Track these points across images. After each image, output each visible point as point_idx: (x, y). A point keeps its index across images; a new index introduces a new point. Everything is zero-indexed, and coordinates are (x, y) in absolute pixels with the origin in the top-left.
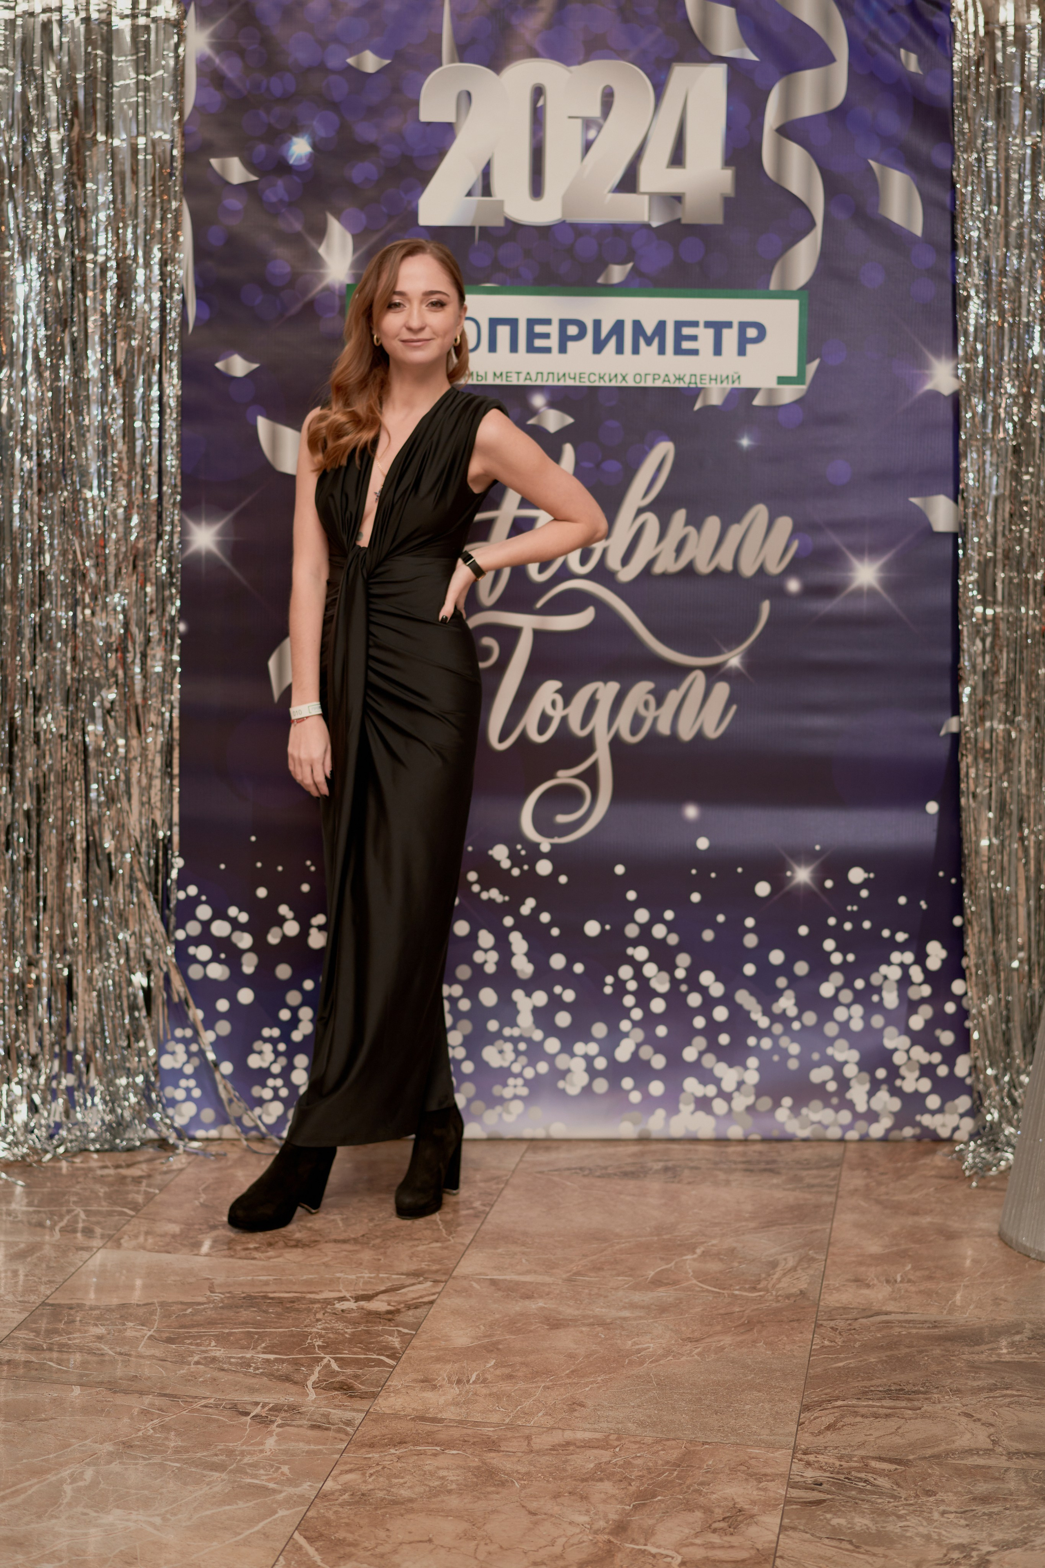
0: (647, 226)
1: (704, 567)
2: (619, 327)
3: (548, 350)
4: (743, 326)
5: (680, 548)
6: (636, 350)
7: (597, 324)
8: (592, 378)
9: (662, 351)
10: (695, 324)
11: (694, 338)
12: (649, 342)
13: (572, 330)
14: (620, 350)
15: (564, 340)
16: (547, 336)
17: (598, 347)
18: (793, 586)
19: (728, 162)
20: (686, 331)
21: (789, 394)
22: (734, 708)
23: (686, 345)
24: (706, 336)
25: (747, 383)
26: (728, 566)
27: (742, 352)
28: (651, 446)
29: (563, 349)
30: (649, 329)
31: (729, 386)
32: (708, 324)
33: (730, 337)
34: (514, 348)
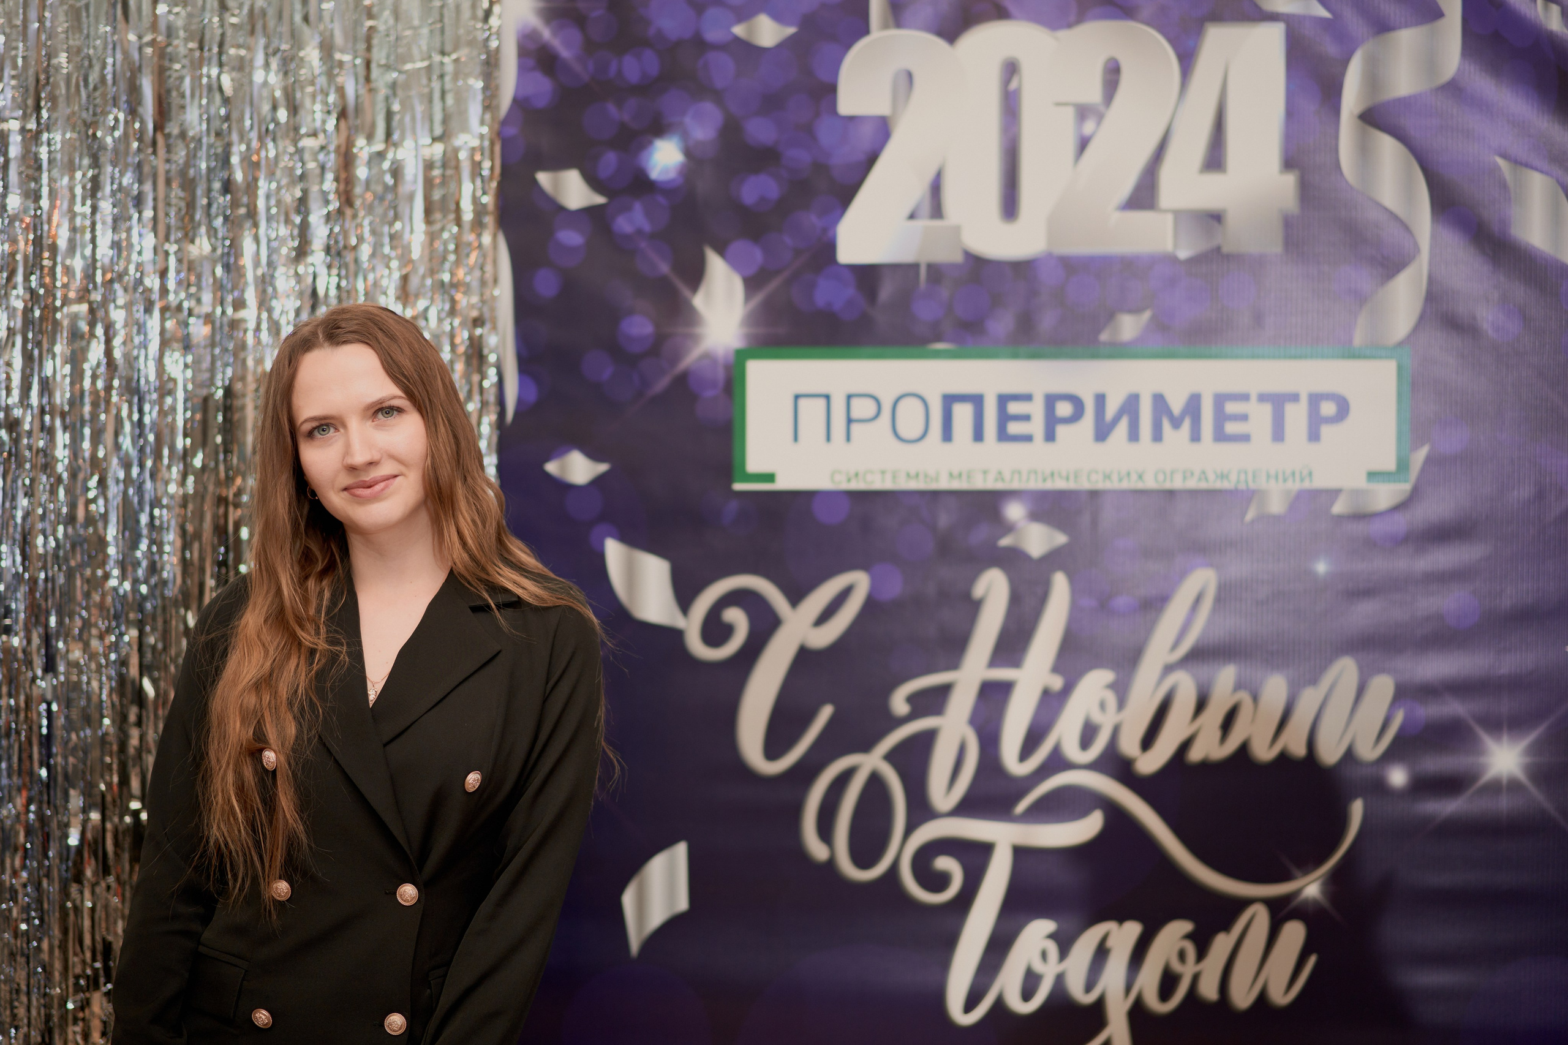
0: (1171, 260)
1: (1263, 752)
2: (1131, 406)
3: (1028, 438)
4: (1315, 400)
5: (1228, 723)
6: (1157, 436)
7: (1100, 400)
8: (1094, 477)
9: (1196, 437)
10: (1245, 397)
11: (1244, 418)
12: (1176, 423)
13: (1064, 409)
14: (1134, 435)
15: (1052, 423)
16: (1026, 418)
17: (1102, 433)
18: (1398, 777)
19: (1289, 163)
20: (1231, 408)
21: (1385, 496)
22: (1312, 960)
23: (1231, 428)
24: (1261, 416)
25: (1322, 481)
26: (1299, 750)
27: (1314, 436)
28: (1183, 574)
29: (1050, 436)
30: (1177, 405)
31: (1295, 486)
32: (1263, 398)
33: (1296, 416)
34: (978, 435)
